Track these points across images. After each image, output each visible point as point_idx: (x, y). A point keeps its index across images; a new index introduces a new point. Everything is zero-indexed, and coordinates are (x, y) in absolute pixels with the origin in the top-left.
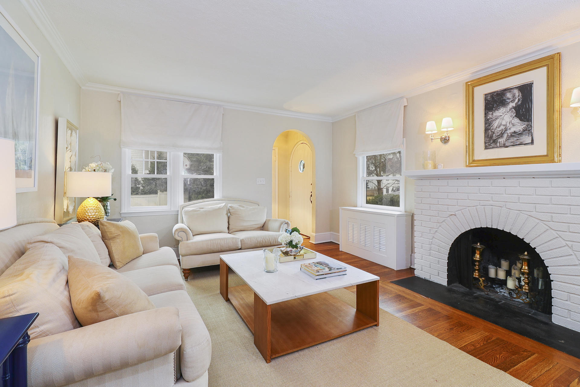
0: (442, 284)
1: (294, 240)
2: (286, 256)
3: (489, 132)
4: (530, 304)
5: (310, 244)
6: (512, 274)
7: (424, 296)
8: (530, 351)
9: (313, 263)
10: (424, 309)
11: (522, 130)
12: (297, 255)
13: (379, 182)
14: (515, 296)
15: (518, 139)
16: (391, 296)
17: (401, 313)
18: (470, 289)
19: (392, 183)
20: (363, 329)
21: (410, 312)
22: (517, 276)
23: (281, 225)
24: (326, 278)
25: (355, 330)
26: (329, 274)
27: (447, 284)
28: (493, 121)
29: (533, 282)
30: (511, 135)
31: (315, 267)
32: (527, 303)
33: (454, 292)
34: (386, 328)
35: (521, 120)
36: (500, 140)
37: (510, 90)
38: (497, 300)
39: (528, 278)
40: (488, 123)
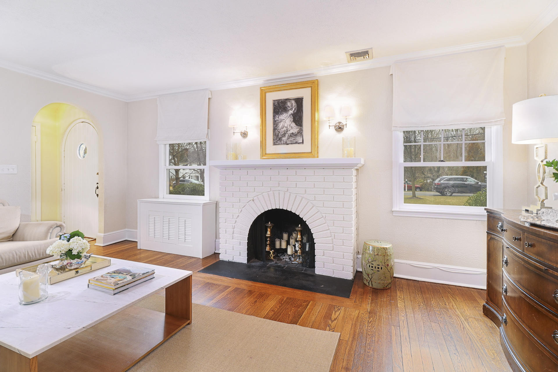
0: (243, 262)
1: (75, 248)
2: (62, 273)
3: (276, 132)
4: (302, 263)
5: (95, 247)
6: (291, 243)
7: (230, 277)
8: (307, 301)
9: (108, 273)
10: (232, 290)
11: (297, 132)
12: (81, 267)
13: (177, 171)
14: (293, 259)
15: (294, 139)
16: (200, 287)
17: (212, 302)
18: (264, 261)
19: (190, 173)
21: (220, 297)
22: (294, 244)
23: (49, 230)
24: (128, 288)
25: (167, 338)
26: (132, 283)
27: (247, 262)
28: (279, 123)
29: (303, 247)
30: (290, 135)
31: (111, 278)
32: (301, 263)
33: (253, 267)
34: (199, 322)
35: (296, 125)
36: (283, 139)
37: (289, 100)
38: (282, 266)
39: (300, 244)
40: (275, 124)
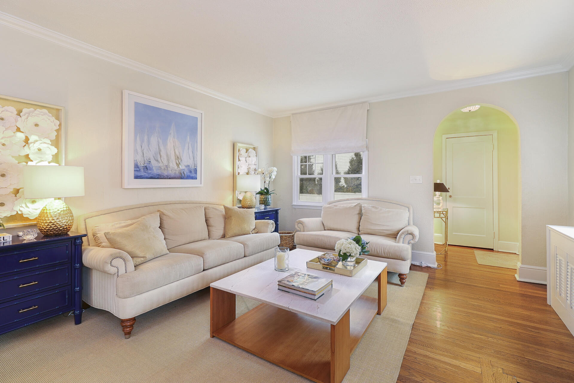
20: (306, 378)
